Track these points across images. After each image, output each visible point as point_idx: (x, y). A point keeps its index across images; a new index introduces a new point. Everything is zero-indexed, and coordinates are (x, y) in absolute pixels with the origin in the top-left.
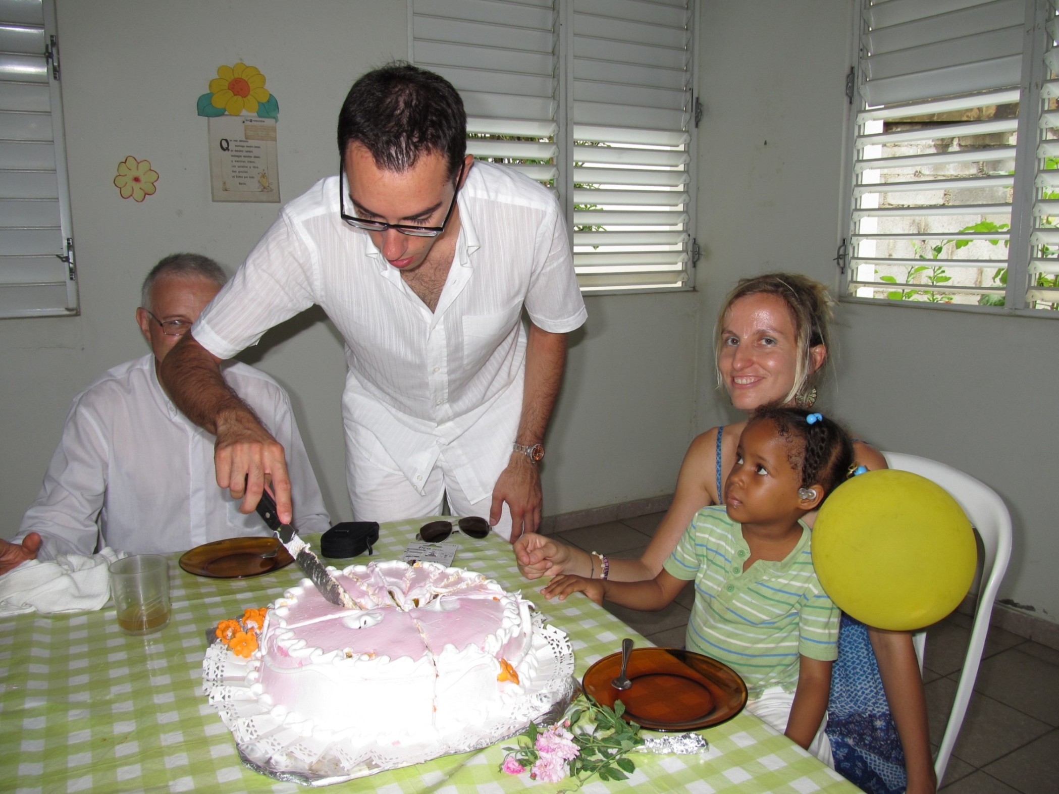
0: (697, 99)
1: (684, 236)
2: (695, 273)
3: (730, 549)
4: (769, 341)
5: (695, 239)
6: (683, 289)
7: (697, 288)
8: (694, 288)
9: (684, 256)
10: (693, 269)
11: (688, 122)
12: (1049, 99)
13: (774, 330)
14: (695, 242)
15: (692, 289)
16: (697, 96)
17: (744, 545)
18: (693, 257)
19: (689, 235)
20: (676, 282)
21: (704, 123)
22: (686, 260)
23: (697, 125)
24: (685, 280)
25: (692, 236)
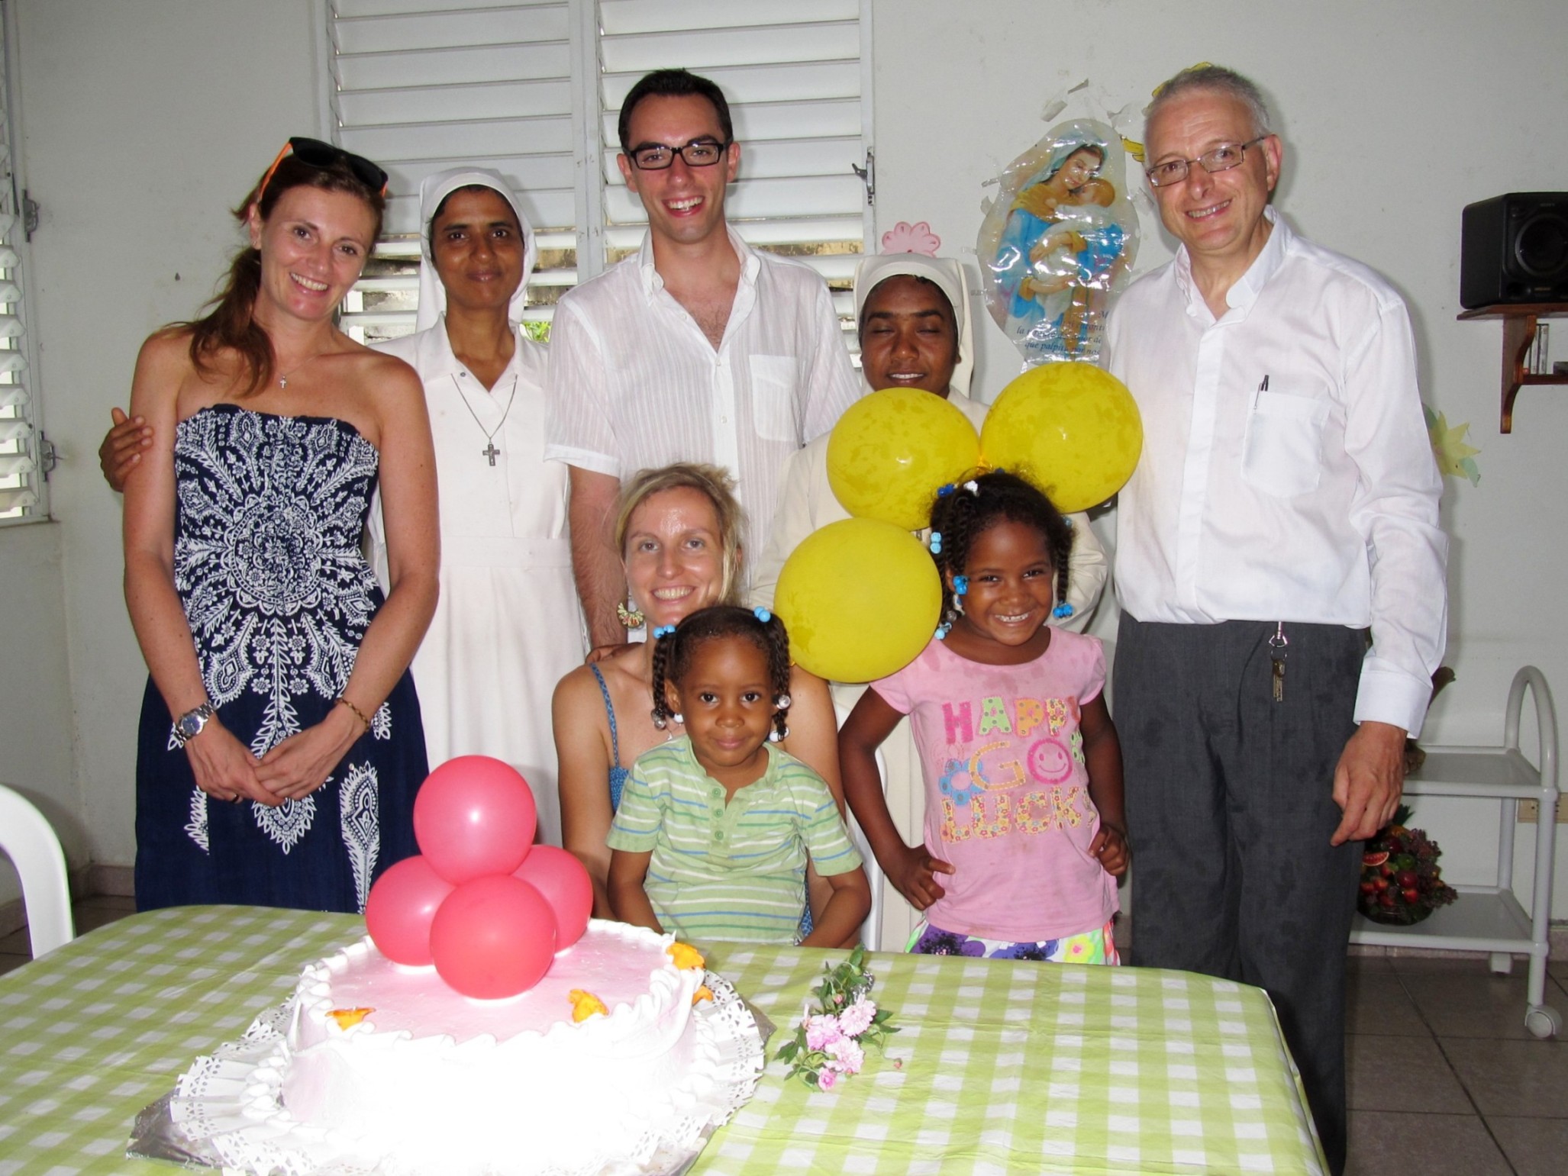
0: (26, 193)
1: (21, 428)
2: (48, 491)
3: (700, 793)
4: (695, 544)
5: (42, 433)
6: (23, 521)
7: (54, 517)
8: (49, 516)
9: (24, 463)
10: (45, 484)
11: (10, 231)
12: (607, 249)
13: (705, 530)
14: (43, 437)
15: (46, 518)
16: (24, 188)
17: (714, 784)
18: (44, 464)
19: (30, 426)
20: (8, 509)
21: (40, 236)
22: (27, 469)
23: (29, 239)
24: (30, 503)
25: (38, 428)
